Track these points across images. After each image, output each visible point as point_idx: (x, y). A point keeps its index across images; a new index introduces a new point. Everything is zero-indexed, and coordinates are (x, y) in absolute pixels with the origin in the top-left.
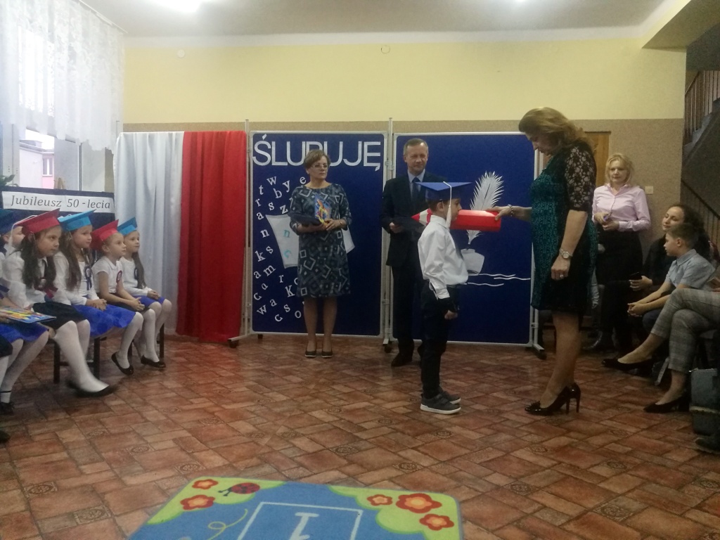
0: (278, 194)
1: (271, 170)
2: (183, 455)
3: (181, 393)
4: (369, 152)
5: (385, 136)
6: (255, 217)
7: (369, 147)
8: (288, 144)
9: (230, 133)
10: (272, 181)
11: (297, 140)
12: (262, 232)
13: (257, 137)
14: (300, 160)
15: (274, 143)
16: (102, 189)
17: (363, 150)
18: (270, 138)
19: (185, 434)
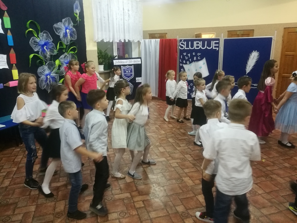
0: (186, 58)
1: (184, 51)
2: (157, 131)
3: (158, 116)
4: (215, 44)
5: (220, 39)
6: (180, 65)
7: (215, 43)
8: (190, 42)
9: (173, 39)
10: (185, 54)
11: (192, 41)
12: (182, 69)
13: (181, 41)
14: (193, 47)
15: (185, 42)
16: (137, 56)
17: (213, 44)
18: (185, 41)
19: (158, 126)
